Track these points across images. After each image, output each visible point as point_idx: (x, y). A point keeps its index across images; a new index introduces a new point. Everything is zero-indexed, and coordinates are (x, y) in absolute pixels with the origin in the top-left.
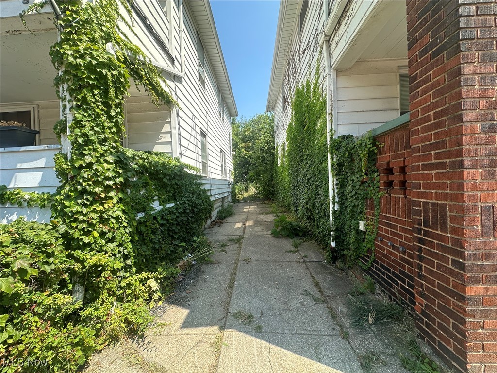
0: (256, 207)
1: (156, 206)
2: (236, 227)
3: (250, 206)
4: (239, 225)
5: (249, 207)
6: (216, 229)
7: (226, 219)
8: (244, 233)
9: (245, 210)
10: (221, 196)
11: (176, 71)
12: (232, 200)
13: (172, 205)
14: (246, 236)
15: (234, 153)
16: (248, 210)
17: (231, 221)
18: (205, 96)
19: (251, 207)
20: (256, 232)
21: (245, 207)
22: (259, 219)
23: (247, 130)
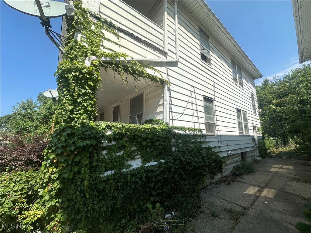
0: (291, 167)
1: (136, 164)
2: (247, 192)
3: (283, 164)
4: (252, 190)
5: (280, 166)
6: (223, 187)
7: (242, 176)
8: (252, 205)
9: (272, 170)
10: (240, 151)
11: (169, 59)
12: (260, 154)
13: (155, 163)
14: (251, 212)
15: (260, 110)
16: (276, 170)
17: (246, 181)
18: (212, 70)
19: (284, 167)
20: (273, 211)
21: (275, 166)
22: (288, 189)
23: (282, 87)
